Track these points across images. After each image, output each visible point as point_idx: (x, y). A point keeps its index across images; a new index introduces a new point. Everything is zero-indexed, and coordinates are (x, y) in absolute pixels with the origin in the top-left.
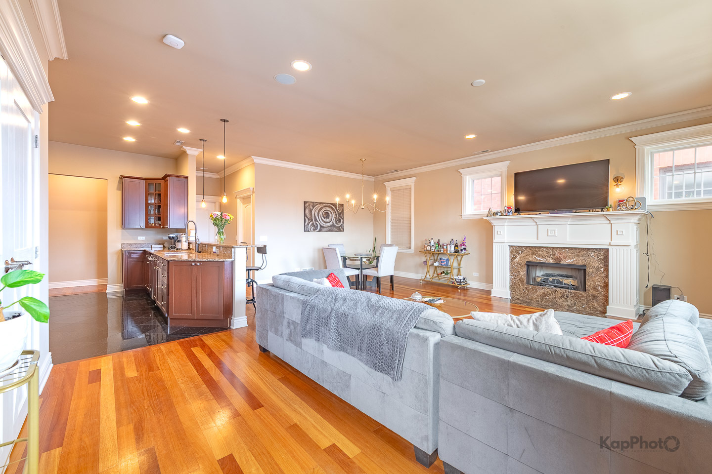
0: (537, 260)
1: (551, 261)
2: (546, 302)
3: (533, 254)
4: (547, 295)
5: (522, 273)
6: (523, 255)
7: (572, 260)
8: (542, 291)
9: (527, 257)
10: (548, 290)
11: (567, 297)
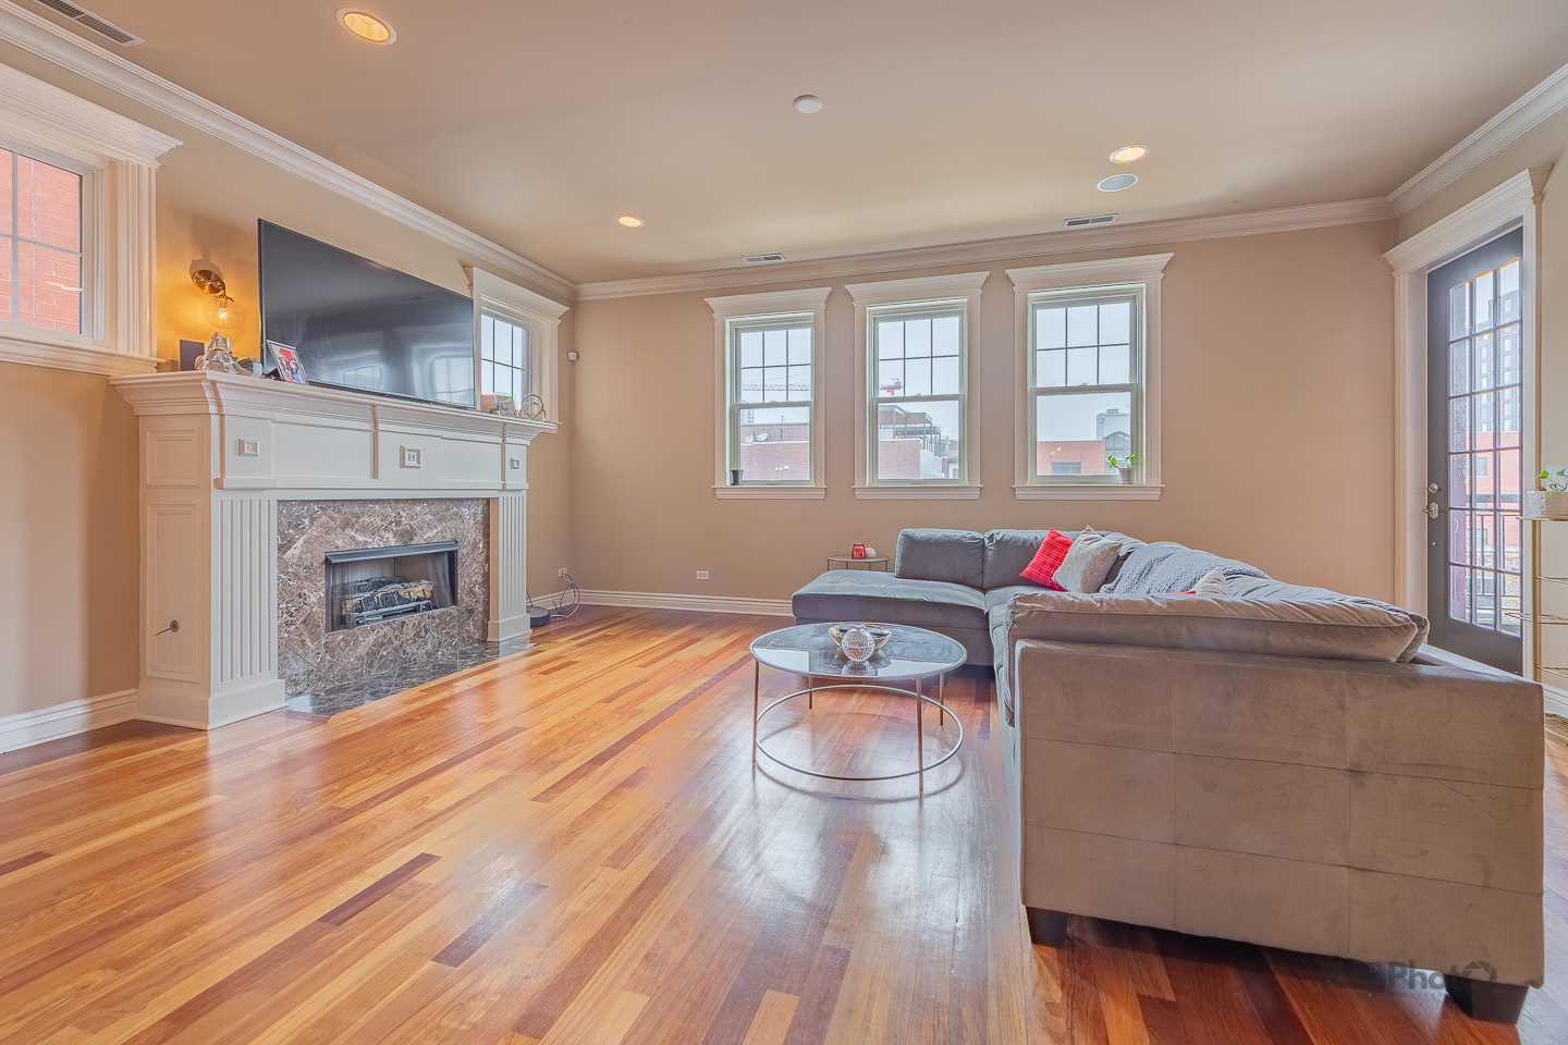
0: (357, 543)
1: (393, 542)
2: (380, 668)
3: (346, 524)
4: (383, 644)
5: (313, 599)
6: (314, 531)
7: (435, 531)
8: (371, 639)
9: (328, 538)
10: (386, 629)
11: (426, 632)
